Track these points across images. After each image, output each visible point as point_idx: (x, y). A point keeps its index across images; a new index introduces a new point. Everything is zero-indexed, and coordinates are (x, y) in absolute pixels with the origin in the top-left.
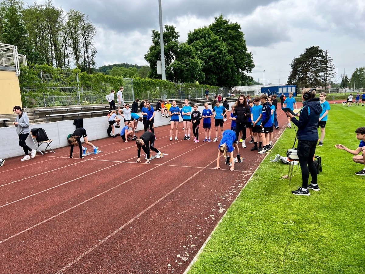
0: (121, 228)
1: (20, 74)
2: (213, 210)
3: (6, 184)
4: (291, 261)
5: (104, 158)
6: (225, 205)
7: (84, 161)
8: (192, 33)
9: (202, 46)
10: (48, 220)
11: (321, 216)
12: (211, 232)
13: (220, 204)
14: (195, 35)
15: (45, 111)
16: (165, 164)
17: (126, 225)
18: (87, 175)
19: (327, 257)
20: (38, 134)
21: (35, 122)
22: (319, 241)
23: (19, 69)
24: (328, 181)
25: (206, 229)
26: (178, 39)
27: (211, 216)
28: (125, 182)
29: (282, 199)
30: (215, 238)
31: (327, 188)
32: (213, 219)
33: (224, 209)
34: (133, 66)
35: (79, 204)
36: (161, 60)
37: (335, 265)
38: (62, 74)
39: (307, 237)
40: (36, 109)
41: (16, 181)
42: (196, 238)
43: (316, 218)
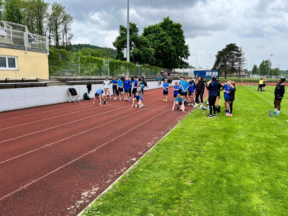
1: (49, 55)
2: (175, 121)
6: (180, 120)
9: (154, 38)
12: (177, 124)
14: (149, 30)
23: (49, 52)
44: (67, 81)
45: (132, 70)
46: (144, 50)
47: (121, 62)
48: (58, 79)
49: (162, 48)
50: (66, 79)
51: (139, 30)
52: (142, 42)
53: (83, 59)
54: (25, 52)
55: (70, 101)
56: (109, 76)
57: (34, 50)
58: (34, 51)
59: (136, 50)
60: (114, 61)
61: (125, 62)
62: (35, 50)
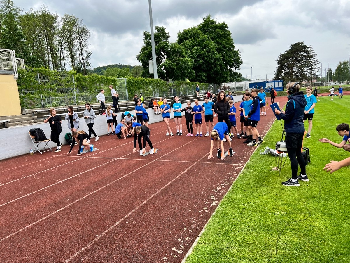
0: (117, 223)
1: (18, 77)
2: (206, 203)
3: (6, 183)
4: (283, 251)
5: (100, 155)
6: (217, 198)
7: (80, 159)
8: (181, 33)
9: (191, 45)
10: (47, 217)
11: (311, 206)
12: (205, 225)
13: (213, 197)
14: (185, 35)
15: (43, 112)
16: (158, 159)
17: (122, 220)
18: (84, 172)
19: (318, 246)
20: (36, 134)
21: (33, 123)
22: (310, 230)
23: (17, 72)
24: (317, 171)
25: (200, 222)
26: (168, 39)
27: (204, 209)
28: (121, 178)
29: (273, 191)
30: (209, 231)
31: (316, 178)
32: (207, 211)
33: (217, 202)
34: (126, 66)
35: (77, 201)
36: (152, 60)
37: (326, 253)
38: (58, 76)
39: (298, 227)
40: (34, 110)
41: (16, 180)
42: (190, 230)
43: (306, 208)
44: (46, 116)
45: (162, 90)
46: (177, 61)
47: (144, 80)
48: (34, 114)
49: (204, 57)
52: (174, 51)
55: (31, 152)
59: (167, 62)
60: (133, 79)
61: (151, 79)
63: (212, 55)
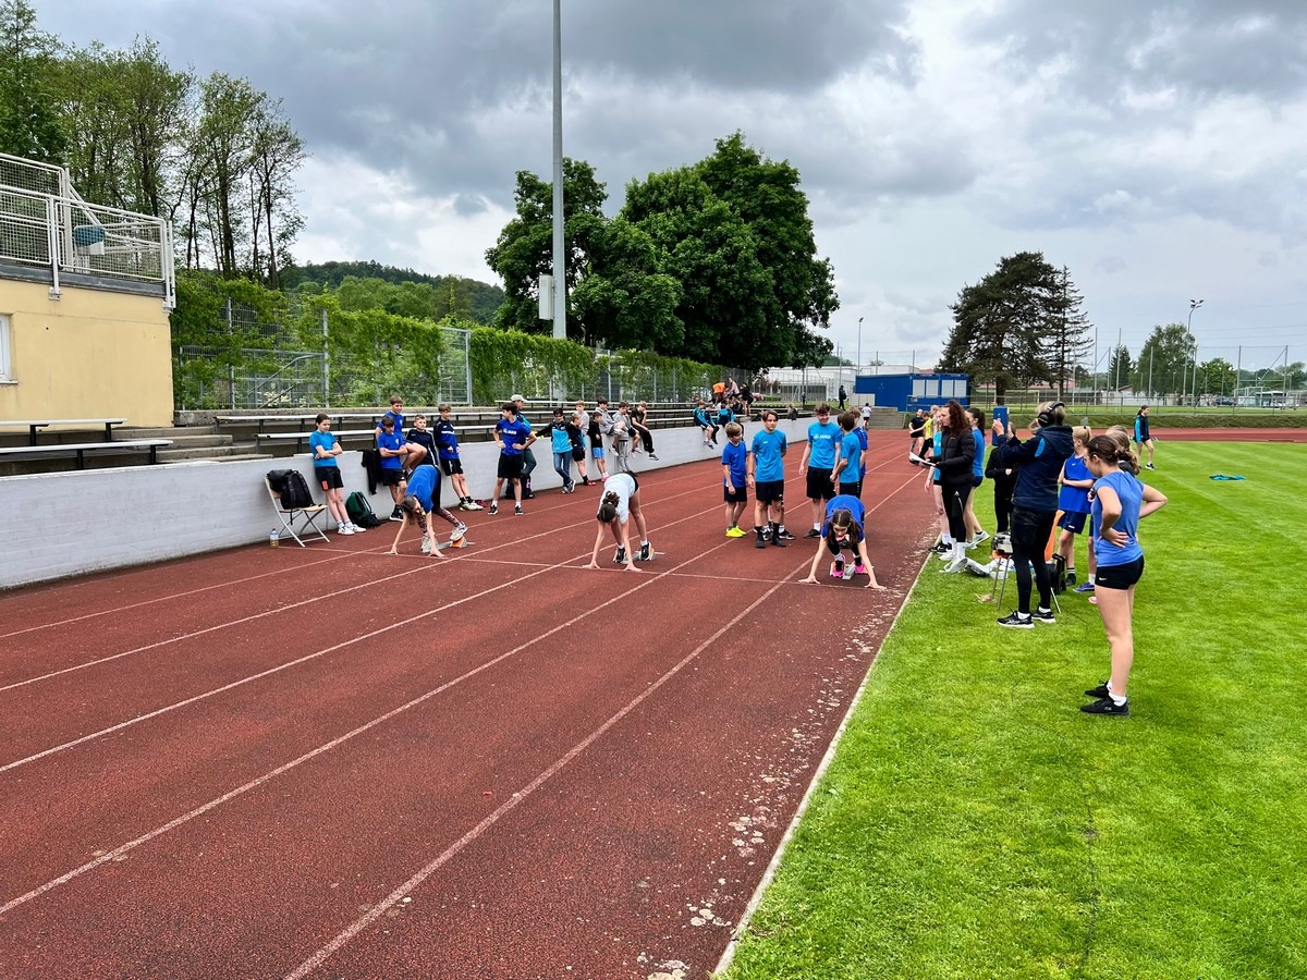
0: (676, 670)
1: (175, 306)
2: (848, 649)
4: (1024, 701)
6: (869, 643)
8: (639, 185)
9: (674, 232)
13: (858, 640)
14: (652, 193)
17: (682, 665)
20: (286, 486)
25: (851, 672)
26: (600, 205)
27: (850, 656)
28: (607, 603)
30: (878, 679)
32: (857, 660)
33: (872, 647)
36: (552, 274)
39: (1047, 676)
42: (837, 682)
43: (1061, 655)
44: (265, 435)
45: (576, 376)
46: (631, 282)
47: (525, 340)
48: (220, 426)
49: (714, 275)
50: (262, 426)
51: (605, 192)
52: (622, 248)
53: (345, 324)
54: (52, 295)
55: (274, 537)
56: (471, 407)
57: (100, 284)
58: (99, 289)
59: (596, 285)
60: (491, 335)
61: (544, 337)
62: (103, 282)
63: (741, 272)
